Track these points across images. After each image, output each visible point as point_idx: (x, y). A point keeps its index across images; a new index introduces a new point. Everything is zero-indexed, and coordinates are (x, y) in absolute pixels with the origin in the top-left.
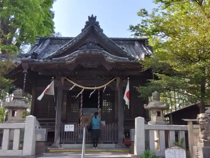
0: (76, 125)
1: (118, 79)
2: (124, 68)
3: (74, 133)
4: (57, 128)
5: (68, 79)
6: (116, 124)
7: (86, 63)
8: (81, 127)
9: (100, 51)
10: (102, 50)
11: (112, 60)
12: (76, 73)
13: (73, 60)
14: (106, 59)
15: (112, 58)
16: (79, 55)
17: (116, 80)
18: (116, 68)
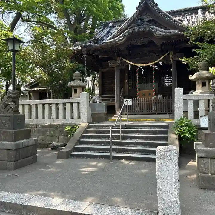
0: (134, 99)
1: (171, 53)
2: (174, 41)
3: (132, 106)
4: (117, 102)
5: (123, 59)
6: (170, 97)
7: (136, 41)
8: (137, 101)
9: (148, 27)
10: (151, 25)
11: (160, 34)
12: (131, 52)
13: (124, 40)
14: (155, 34)
15: (160, 33)
16: (129, 34)
17: (169, 54)
18: (165, 42)
